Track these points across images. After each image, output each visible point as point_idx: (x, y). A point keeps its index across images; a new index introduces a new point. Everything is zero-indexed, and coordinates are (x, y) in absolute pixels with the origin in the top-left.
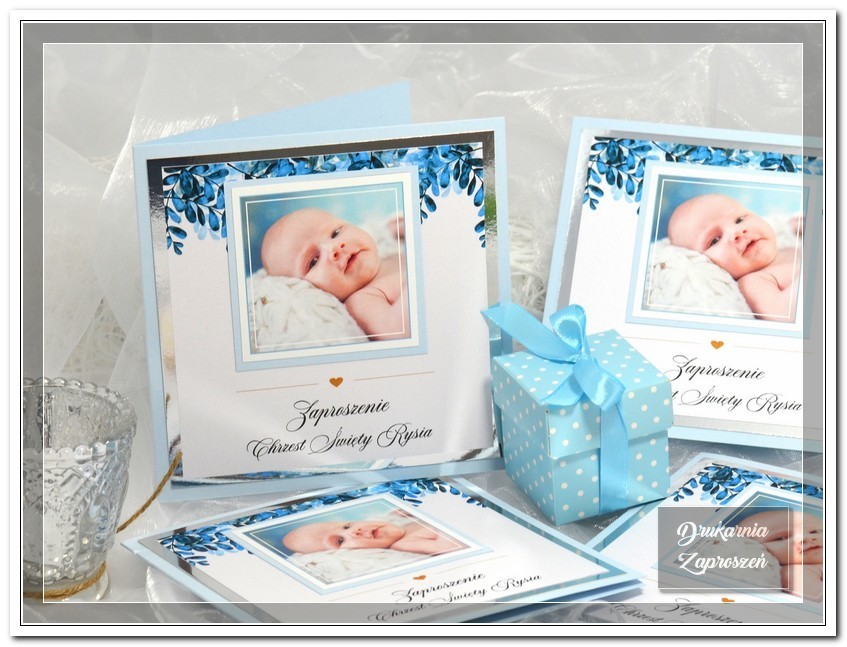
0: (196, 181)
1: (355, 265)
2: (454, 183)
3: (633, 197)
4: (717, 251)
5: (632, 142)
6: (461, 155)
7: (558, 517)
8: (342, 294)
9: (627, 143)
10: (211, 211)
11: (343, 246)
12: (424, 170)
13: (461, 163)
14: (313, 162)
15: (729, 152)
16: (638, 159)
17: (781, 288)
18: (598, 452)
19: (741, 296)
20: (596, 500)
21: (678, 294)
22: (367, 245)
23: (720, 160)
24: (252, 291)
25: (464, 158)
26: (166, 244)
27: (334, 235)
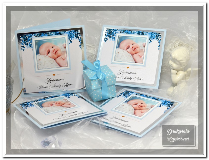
0: (26, 38)
1: (57, 53)
2: (75, 37)
3: (113, 40)
4: (129, 50)
5: (114, 29)
6: (76, 32)
7: (94, 100)
8: (55, 58)
9: (112, 30)
10: (29, 43)
11: (54, 49)
12: (69, 35)
13: (76, 34)
14: (48, 34)
15: (132, 31)
16: (114, 33)
17: (140, 57)
18: (101, 88)
19: (133, 58)
20: (102, 97)
21: (121, 58)
22: (59, 49)
23: (130, 33)
24: (37, 58)
25: (77, 33)
26: (21, 49)
27: (53, 47)
